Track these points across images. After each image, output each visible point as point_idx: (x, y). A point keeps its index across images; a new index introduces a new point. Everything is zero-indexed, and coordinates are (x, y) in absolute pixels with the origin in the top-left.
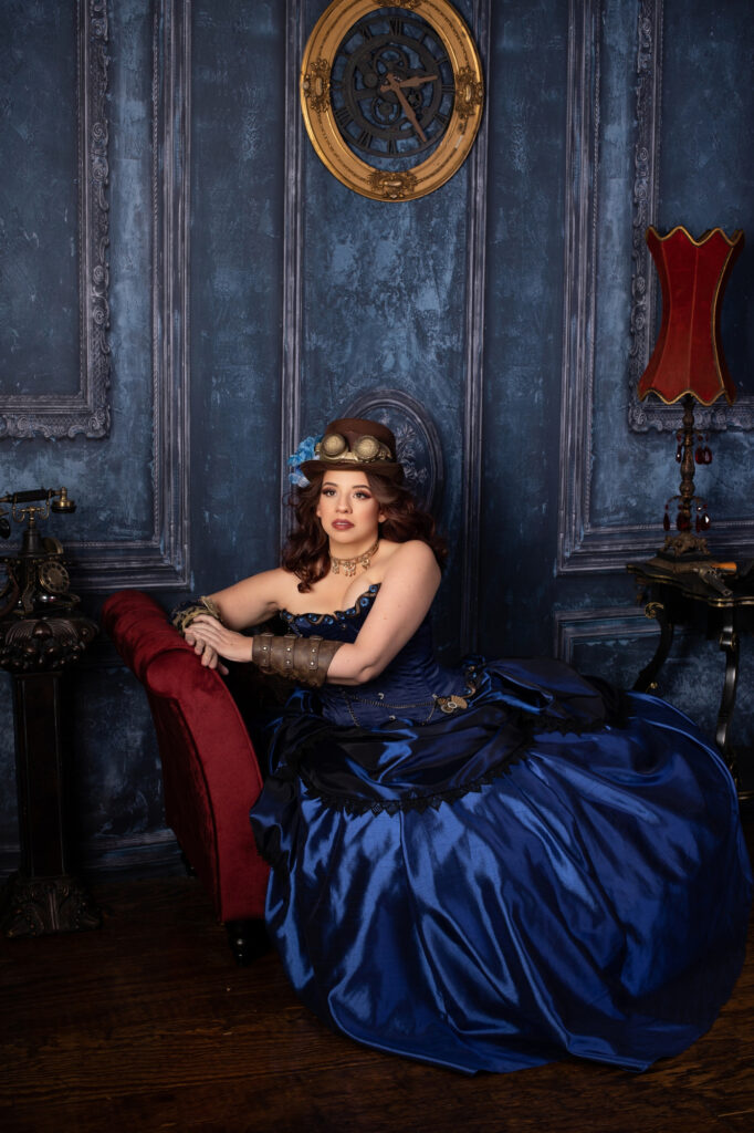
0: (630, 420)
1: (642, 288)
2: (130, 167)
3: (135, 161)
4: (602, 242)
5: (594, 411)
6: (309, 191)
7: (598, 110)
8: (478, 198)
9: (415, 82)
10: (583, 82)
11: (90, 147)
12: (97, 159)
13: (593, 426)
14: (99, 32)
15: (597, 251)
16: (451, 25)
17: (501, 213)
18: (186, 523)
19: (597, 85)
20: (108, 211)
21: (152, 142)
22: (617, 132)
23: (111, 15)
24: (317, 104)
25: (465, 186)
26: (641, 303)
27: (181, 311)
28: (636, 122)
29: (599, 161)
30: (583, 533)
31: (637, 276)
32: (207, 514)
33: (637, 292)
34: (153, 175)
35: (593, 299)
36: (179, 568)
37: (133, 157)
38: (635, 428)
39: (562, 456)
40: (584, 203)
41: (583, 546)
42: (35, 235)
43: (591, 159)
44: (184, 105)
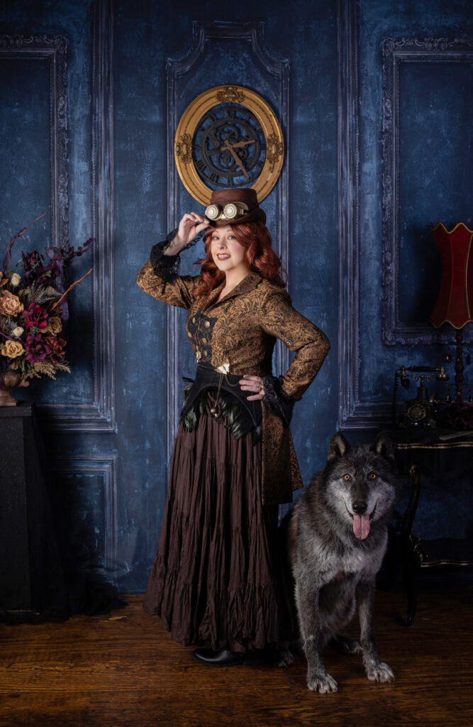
0: (383, 338)
1: (389, 259)
2: (80, 198)
3: (82, 195)
4: (362, 232)
5: (359, 333)
6: (181, 208)
7: (358, 155)
8: (283, 209)
9: (242, 144)
10: (348, 139)
11: (58, 188)
12: (61, 195)
13: (359, 342)
14: (62, 126)
15: (359, 238)
16: (263, 111)
17: (298, 216)
18: (112, 395)
19: (357, 140)
20: (68, 223)
21: (92, 184)
22: (371, 167)
23: (69, 116)
24: (185, 159)
25: (275, 202)
26: (389, 268)
27: (109, 277)
28: (382, 161)
29: (359, 184)
30: (354, 406)
31: (386, 252)
32: (125, 390)
33: (386, 262)
34: (92, 202)
35: (357, 266)
36: (109, 420)
37: (81, 193)
38: (387, 343)
39: (340, 360)
40: (350, 210)
41: (354, 414)
42: (28, 237)
43: (354, 183)
44: (110, 164)
